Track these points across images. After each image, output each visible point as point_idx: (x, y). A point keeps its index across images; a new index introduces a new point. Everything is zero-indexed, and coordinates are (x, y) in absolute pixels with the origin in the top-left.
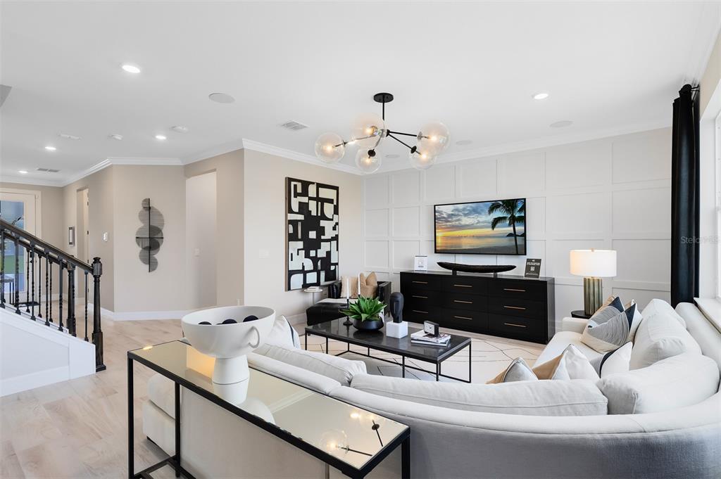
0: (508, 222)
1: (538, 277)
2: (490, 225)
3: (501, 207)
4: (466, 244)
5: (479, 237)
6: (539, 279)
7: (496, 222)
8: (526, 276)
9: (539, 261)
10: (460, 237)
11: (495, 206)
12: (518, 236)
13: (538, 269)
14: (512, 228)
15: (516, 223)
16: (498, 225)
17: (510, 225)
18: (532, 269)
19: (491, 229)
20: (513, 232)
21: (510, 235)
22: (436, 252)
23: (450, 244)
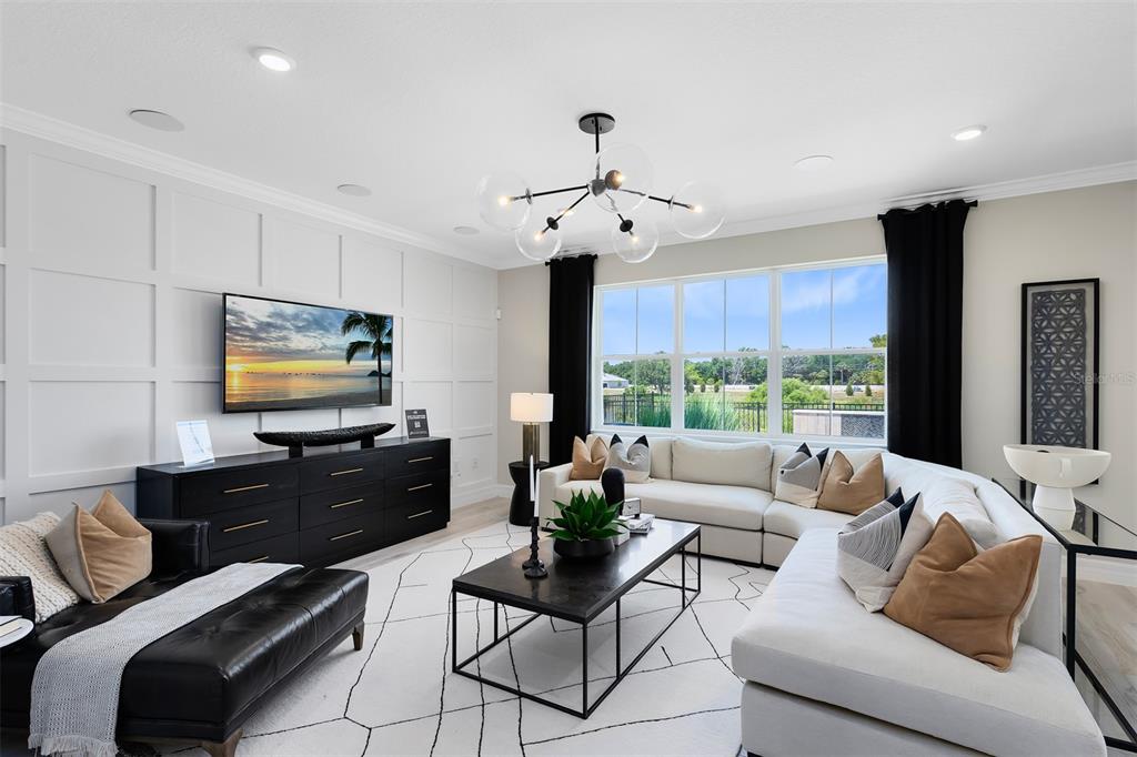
0: (371, 352)
1: (427, 435)
2: (345, 353)
3: (363, 324)
4: (299, 389)
5: (324, 376)
6: (430, 439)
7: (355, 348)
8: (410, 437)
9: (423, 412)
10: (286, 375)
11: (353, 321)
12: (384, 375)
13: (424, 424)
14: (376, 363)
15: (382, 354)
16: (357, 355)
17: (373, 357)
18: (417, 425)
19: (345, 362)
20: (376, 369)
21: (373, 374)
22: (227, 409)
23: (264, 390)
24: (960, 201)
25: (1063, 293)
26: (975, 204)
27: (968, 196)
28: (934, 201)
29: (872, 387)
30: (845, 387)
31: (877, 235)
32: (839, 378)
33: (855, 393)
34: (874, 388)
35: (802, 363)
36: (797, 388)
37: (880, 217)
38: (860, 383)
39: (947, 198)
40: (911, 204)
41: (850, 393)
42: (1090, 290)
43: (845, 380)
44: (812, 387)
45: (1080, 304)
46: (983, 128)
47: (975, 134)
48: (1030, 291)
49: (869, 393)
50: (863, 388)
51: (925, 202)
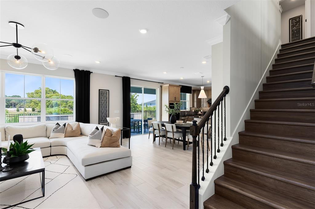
24: (89, 71)
25: (105, 92)
26: (92, 72)
28: (85, 70)
30: (16, 109)
31: (73, 74)
32: (12, 106)
33: (20, 111)
37: (74, 70)
39: (88, 70)
40: (80, 69)
41: (18, 111)
42: (108, 91)
43: (15, 106)
45: (107, 94)
46: (100, 62)
47: (98, 62)
48: (100, 91)
49: (25, 110)
50: (23, 109)
51: (83, 69)
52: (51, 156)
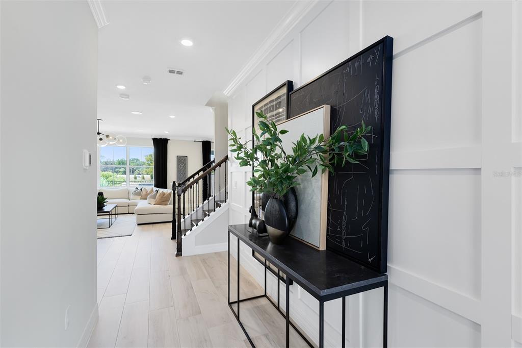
25: (183, 157)
27: (168, 139)
28: (162, 138)
29: (144, 176)
30: (133, 176)
31: (152, 142)
33: (138, 178)
34: (146, 176)
35: (112, 164)
36: (111, 176)
37: (152, 139)
38: (139, 174)
40: (158, 138)
41: (135, 178)
42: (186, 157)
43: (133, 172)
44: (118, 176)
45: (185, 160)
47: (167, 132)
48: (178, 157)
49: (144, 178)
50: (141, 176)
51: (161, 138)
52: (129, 213)
